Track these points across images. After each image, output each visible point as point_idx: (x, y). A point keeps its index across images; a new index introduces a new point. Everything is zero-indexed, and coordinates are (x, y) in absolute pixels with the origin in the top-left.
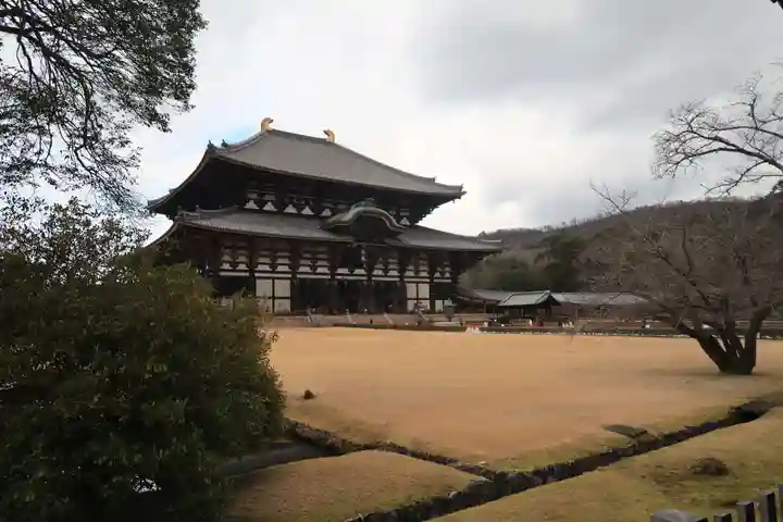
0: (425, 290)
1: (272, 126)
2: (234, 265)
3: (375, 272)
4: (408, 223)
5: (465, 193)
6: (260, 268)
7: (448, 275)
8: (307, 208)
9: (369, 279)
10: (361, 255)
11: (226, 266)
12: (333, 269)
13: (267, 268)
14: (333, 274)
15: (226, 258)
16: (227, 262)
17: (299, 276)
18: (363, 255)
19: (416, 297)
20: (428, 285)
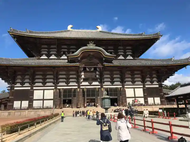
2: (22, 84)
3: (106, 83)
4: (131, 58)
6: (37, 84)
7: (155, 83)
11: (18, 85)
13: (41, 84)
15: (18, 81)
16: (18, 83)
17: (58, 88)
18: (98, 74)
19: (134, 96)
20: (142, 89)
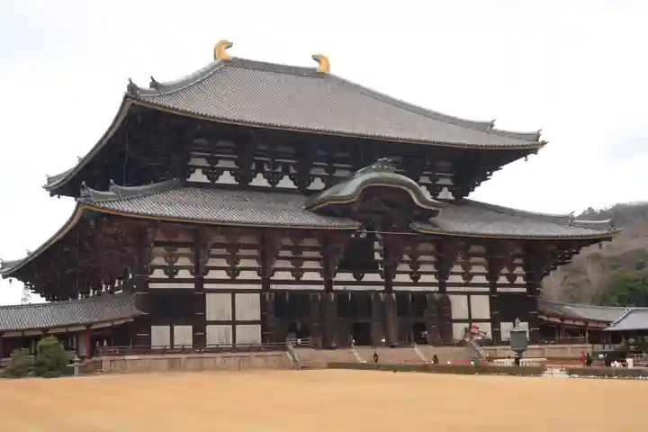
0: (482, 307)
1: (230, 53)
2: (171, 271)
3: (399, 278)
4: (450, 197)
5: (544, 143)
6: (212, 275)
7: (520, 280)
8: (286, 178)
9: (388, 290)
10: (372, 251)
11: (158, 274)
12: (327, 274)
13: (223, 275)
14: (329, 283)
15: (159, 261)
16: (160, 267)
17: (273, 287)
18: (377, 251)
19: (466, 317)
20: (486, 298)
